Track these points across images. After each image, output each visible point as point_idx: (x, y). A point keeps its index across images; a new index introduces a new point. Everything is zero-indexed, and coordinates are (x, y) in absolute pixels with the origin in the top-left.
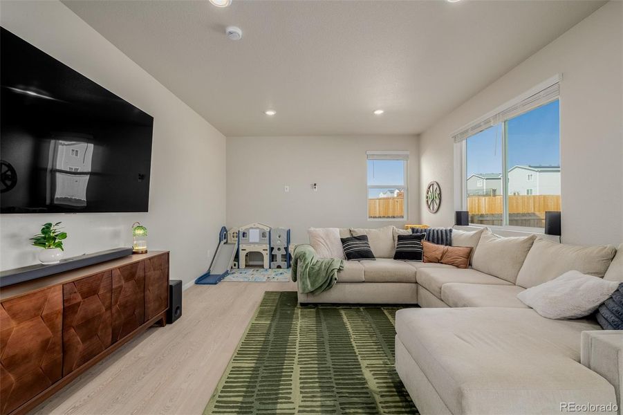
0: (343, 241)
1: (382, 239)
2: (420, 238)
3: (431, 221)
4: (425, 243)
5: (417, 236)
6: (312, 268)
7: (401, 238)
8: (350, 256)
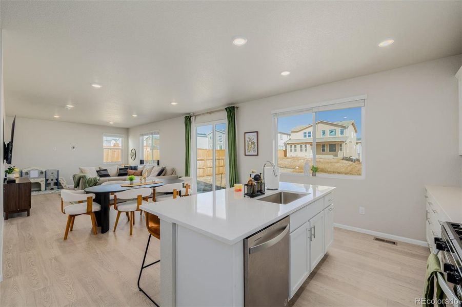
0: (97, 172)
1: (113, 171)
2: (127, 169)
3: (132, 163)
4: (129, 170)
5: (126, 168)
6: (89, 180)
7: (120, 169)
8: (101, 176)
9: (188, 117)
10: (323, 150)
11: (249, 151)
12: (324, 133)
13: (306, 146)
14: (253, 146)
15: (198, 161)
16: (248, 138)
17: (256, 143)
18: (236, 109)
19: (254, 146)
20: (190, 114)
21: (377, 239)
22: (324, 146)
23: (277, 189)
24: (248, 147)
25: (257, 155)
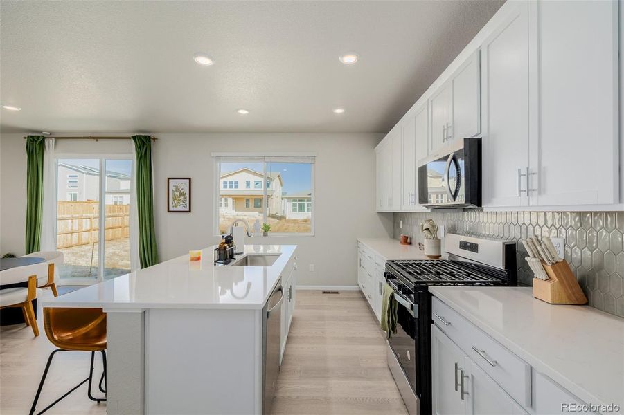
9: (38, 137)
10: (248, 206)
11: (176, 206)
12: (248, 184)
13: (226, 200)
14: (182, 198)
15: (58, 221)
16: (175, 186)
17: (188, 195)
18: (152, 141)
19: (185, 198)
20: (41, 132)
21: (325, 292)
22: (247, 200)
23: (242, 253)
24: (174, 199)
25: (190, 211)
